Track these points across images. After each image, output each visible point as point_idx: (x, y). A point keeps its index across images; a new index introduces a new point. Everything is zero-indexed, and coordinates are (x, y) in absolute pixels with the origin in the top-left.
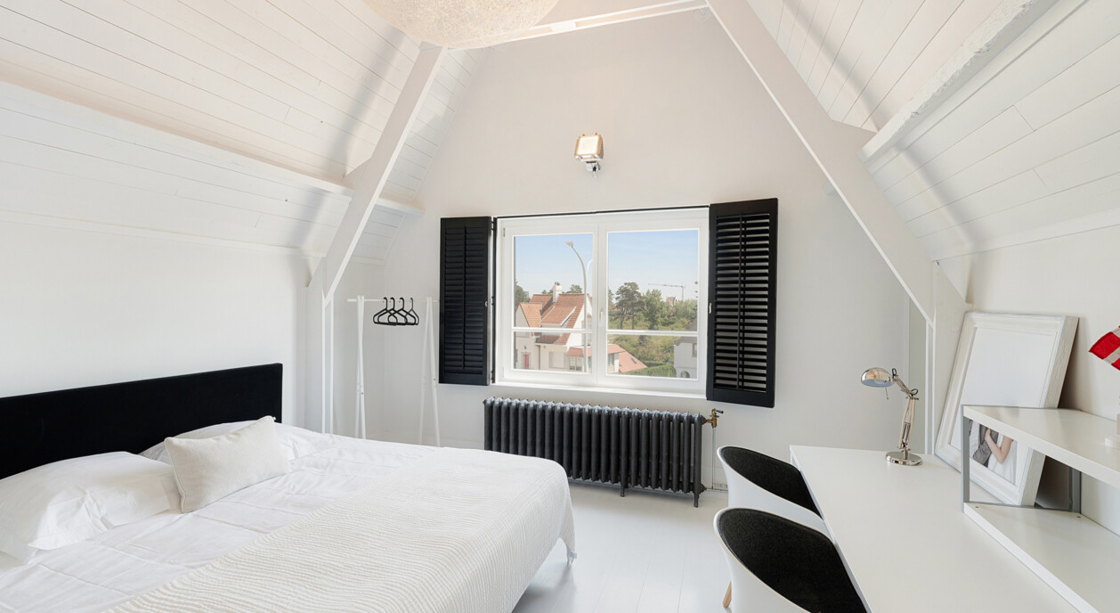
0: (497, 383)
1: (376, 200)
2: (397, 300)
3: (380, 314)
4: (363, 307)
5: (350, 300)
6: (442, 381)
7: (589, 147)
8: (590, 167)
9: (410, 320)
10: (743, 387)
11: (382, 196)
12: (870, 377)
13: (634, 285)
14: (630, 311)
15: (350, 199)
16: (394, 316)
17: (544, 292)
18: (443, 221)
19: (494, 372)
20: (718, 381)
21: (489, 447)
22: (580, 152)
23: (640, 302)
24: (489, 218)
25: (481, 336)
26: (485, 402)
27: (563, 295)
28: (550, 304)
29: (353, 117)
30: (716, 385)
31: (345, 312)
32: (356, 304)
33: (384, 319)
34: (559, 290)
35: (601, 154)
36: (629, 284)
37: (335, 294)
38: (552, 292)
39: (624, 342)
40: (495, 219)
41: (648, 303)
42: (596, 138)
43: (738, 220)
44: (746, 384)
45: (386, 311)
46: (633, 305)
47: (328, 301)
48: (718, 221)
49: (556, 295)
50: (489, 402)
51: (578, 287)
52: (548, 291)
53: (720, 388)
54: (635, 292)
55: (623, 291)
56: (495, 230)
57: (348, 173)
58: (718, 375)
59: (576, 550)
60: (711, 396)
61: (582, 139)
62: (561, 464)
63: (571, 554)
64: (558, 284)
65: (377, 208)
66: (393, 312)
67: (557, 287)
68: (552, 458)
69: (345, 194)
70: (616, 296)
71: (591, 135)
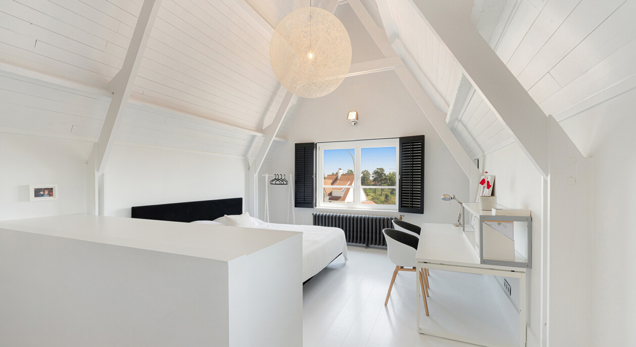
0: (317, 207)
1: (274, 138)
2: (279, 175)
3: (273, 181)
4: (267, 178)
5: (263, 175)
6: (296, 206)
7: (352, 116)
8: (353, 123)
9: (285, 183)
10: (412, 207)
11: (276, 136)
12: (444, 197)
13: (382, 170)
14: (380, 183)
15: (264, 138)
16: (279, 181)
17: (333, 174)
18: (296, 145)
19: (316, 203)
20: (403, 205)
21: (315, 224)
22: (349, 118)
23: (386, 179)
24: (313, 143)
25: (311, 189)
26: (313, 214)
27: (343, 175)
28: (336, 179)
29: (266, 109)
30: (402, 206)
31: (261, 179)
32: (265, 177)
33: (274, 182)
34: (341, 173)
35: (357, 118)
36: (379, 169)
37: (258, 173)
38: (337, 173)
39: (376, 200)
40: (316, 144)
41: (390, 179)
42: (355, 113)
43: (409, 143)
44: (414, 205)
45: (276, 179)
46: (381, 180)
47: (256, 175)
48: (402, 144)
49: (340, 175)
50: (314, 214)
51: (351, 171)
52: (335, 173)
53: (403, 207)
54: (383, 173)
55: (376, 173)
56: (316, 148)
57: (263, 129)
58: (403, 202)
59: (348, 258)
60: (400, 211)
61: (350, 113)
62: (343, 229)
63: (346, 259)
64: (341, 169)
65: (274, 141)
66: (278, 180)
67: (340, 171)
68: (339, 227)
69: (263, 136)
70: (372, 175)
71: (353, 111)
